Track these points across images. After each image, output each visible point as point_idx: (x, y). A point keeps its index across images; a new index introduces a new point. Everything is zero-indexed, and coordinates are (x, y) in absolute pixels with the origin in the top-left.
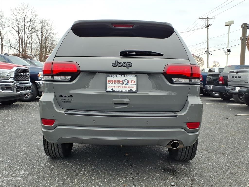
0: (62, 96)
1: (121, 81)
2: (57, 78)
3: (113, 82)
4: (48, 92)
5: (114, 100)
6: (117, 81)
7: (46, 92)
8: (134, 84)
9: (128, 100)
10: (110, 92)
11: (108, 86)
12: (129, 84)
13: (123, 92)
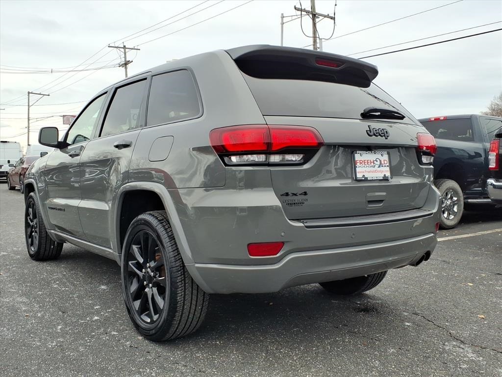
0: (287, 194)
1: (372, 161)
2: (276, 158)
3: (363, 163)
4: (243, 189)
5: (369, 194)
6: (367, 161)
7: (240, 189)
8: (385, 166)
9: (384, 194)
10: (360, 181)
11: (358, 170)
12: (382, 166)
13: (377, 180)
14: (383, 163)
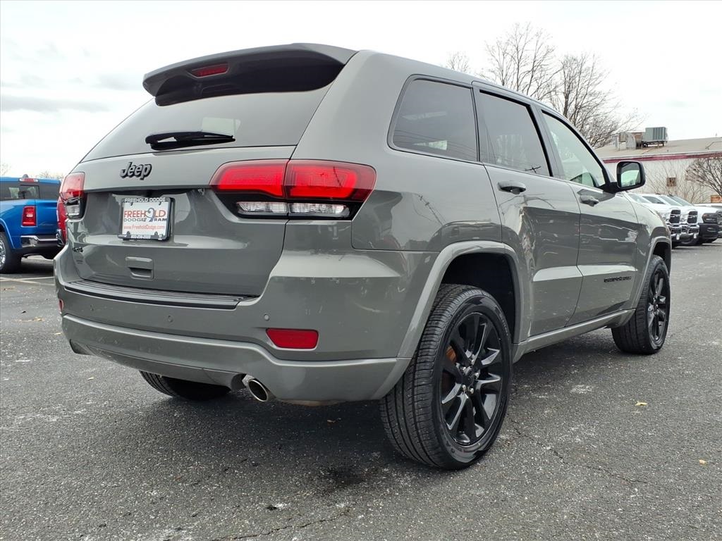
1: (143, 212)
3: (132, 216)
6: (138, 211)
10: (125, 239)
11: (124, 224)
12: (156, 220)
13: (143, 239)
14: (157, 214)
